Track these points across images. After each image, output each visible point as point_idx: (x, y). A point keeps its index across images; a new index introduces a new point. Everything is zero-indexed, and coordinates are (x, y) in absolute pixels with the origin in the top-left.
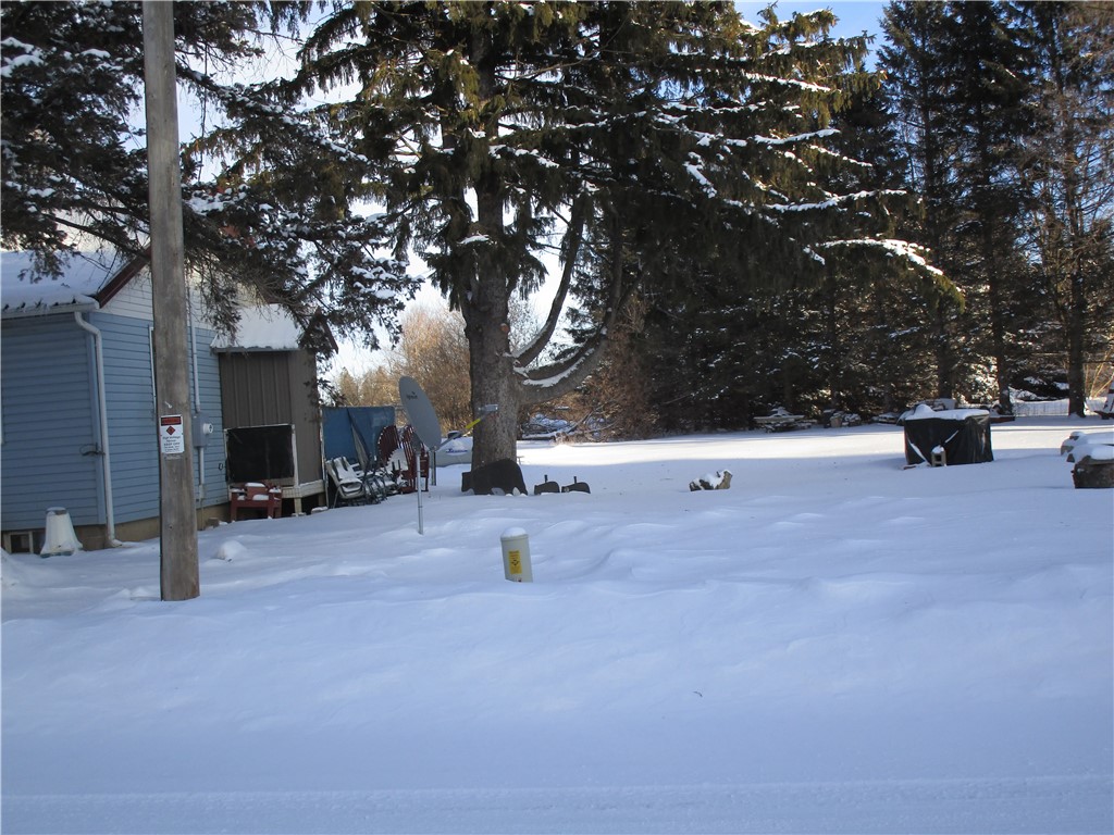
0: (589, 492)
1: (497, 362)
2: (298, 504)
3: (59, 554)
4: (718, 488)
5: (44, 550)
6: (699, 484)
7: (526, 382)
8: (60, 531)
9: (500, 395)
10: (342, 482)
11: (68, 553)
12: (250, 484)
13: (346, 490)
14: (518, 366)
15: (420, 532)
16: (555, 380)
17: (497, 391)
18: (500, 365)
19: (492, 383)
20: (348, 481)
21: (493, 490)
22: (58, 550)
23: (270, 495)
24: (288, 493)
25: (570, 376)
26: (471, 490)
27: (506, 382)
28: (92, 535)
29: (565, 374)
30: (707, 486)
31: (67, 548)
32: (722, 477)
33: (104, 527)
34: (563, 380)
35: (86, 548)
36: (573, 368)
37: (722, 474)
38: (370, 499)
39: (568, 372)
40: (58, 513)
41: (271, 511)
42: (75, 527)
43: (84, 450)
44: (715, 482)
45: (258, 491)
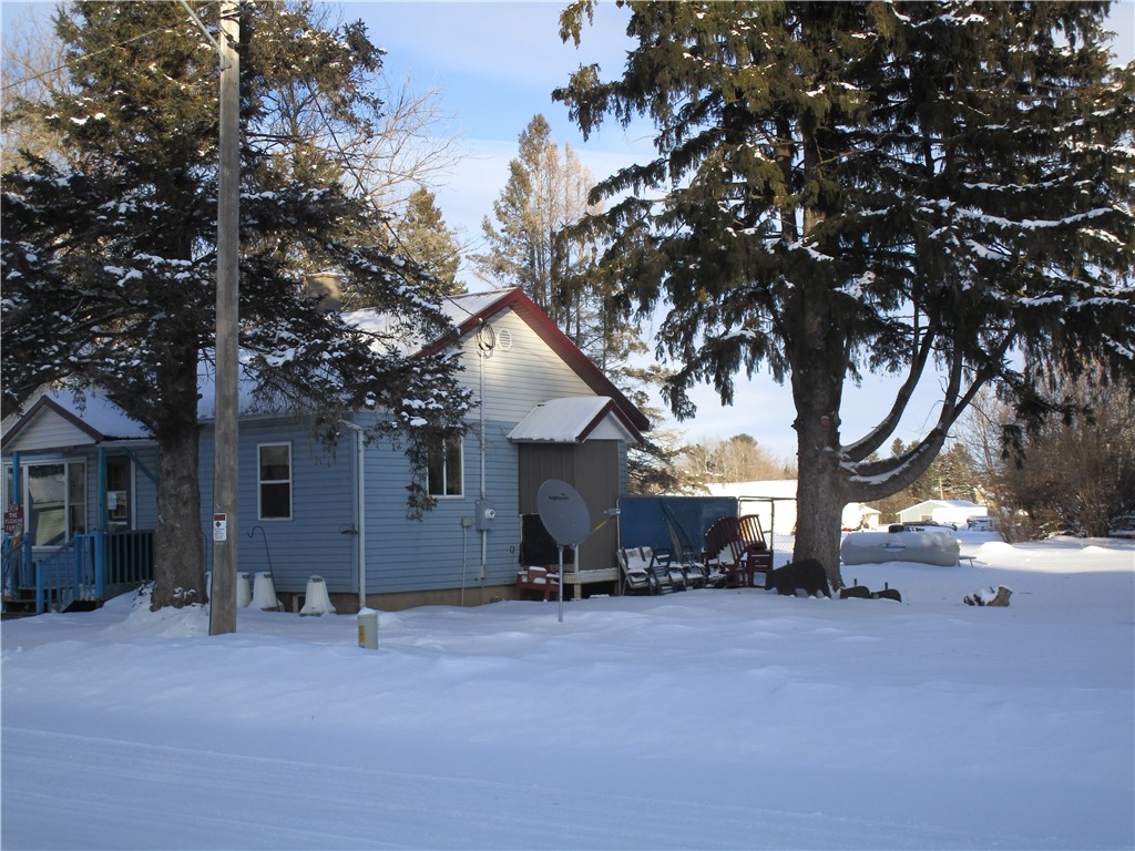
0: (899, 599)
1: (817, 456)
2: (578, 590)
3: (312, 615)
4: (990, 604)
5: (303, 611)
6: (973, 599)
7: (853, 479)
8: (317, 595)
9: (820, 491)
10: (630, 571)
11: (318, 615)
12: (532, 568)
13: (634, 579)
14: (846, 460)
15: (560, 620)
16: (884, 477)
17: (817, 487)
18: (820, 460)
19: (813, 477)
20: (635, 571)
21: (798, 590)
22: (311, 612)
23: (548, 579)
24: (570, 579)
25: (901, 473)
26: (775, 589)
27: (827, 478)
28: (344, 601)
29: (896, 472)
30: (981, 604)
31: (318, 610)
32: (996, 594)
33: (357, 596)
34: (893, 478)
35: (338, 612)
36: (906, 465)
37: (997, 590)
38: (656, 591)
39: (900, 469)
40: (315, 580)
41: (547, 594)
42: (329, 594)
43: (343, 529)
44: (987, 597)
45: (539, 575)
